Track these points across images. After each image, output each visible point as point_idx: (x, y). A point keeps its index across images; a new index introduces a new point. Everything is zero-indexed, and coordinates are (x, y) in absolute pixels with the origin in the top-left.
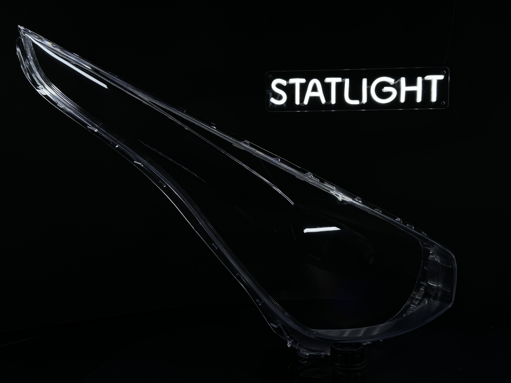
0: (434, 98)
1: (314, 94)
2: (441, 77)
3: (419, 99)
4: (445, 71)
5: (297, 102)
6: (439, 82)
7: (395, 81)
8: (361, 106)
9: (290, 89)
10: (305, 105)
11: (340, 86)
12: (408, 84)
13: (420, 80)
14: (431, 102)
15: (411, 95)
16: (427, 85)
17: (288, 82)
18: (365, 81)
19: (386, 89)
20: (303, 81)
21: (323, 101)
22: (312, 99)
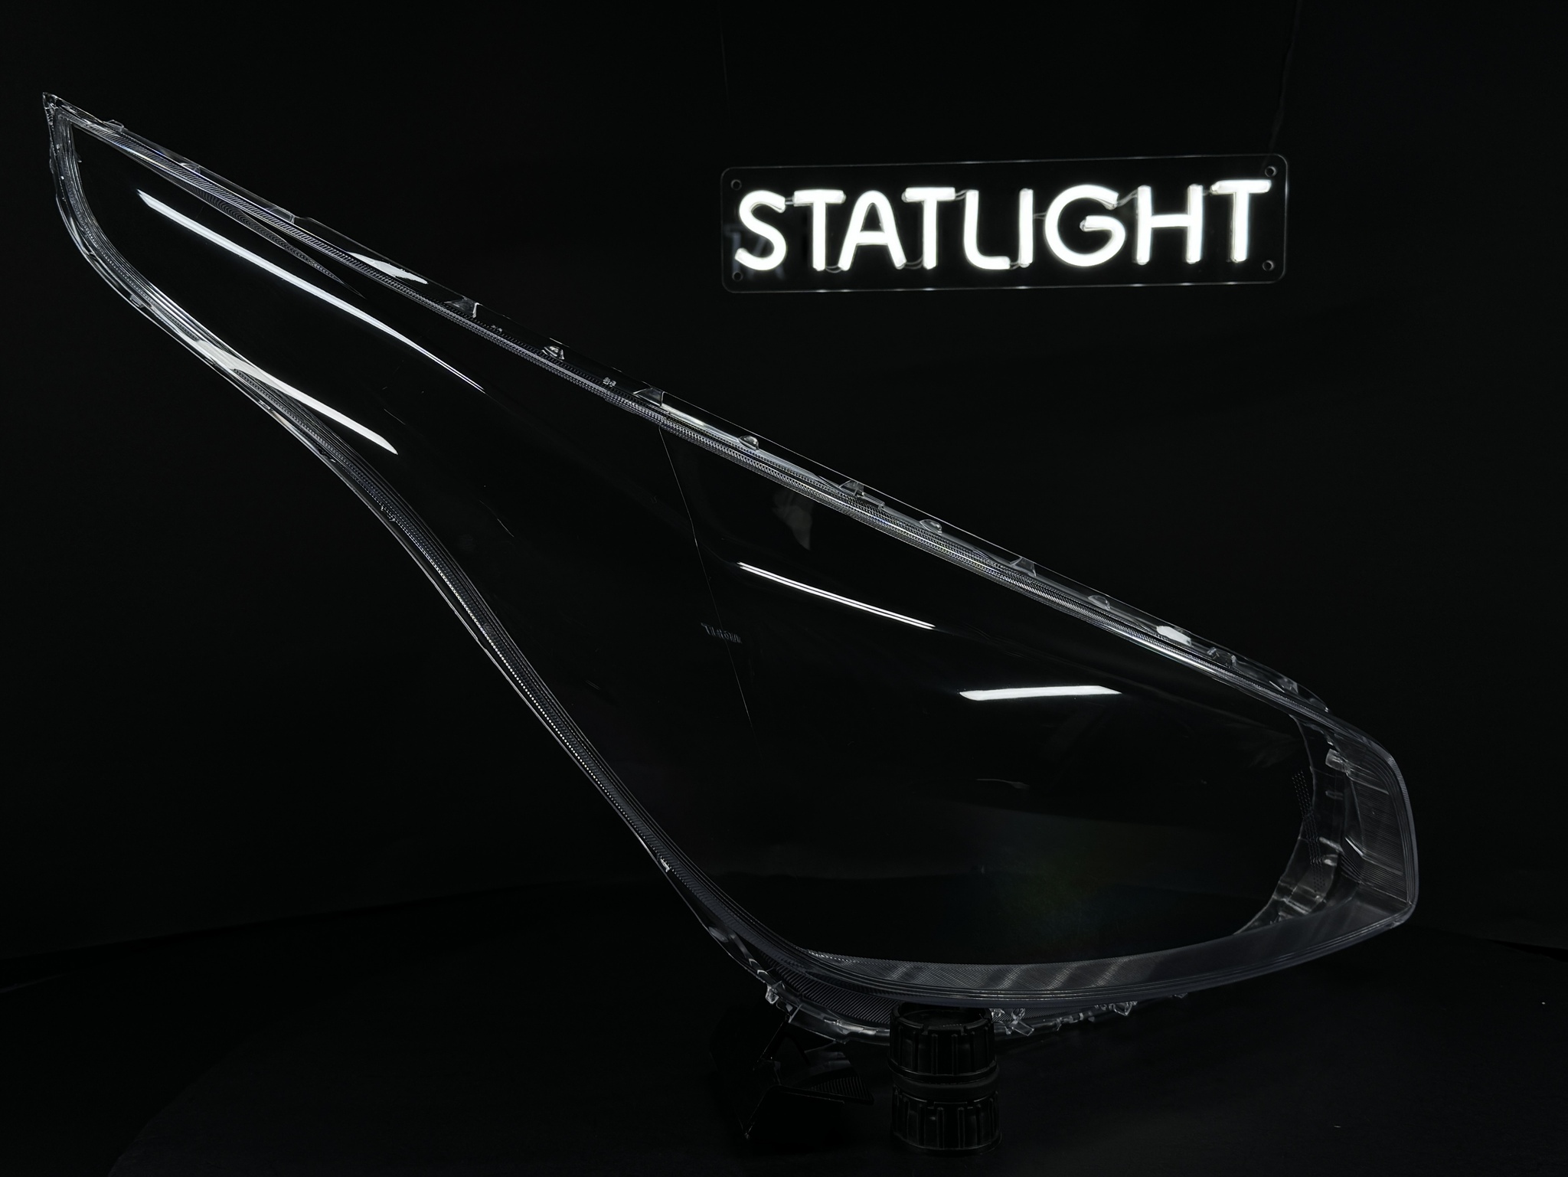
0: (1240, 251)
1: (872, 238)
2: (1263, 186)
3: (1194, 253)
4: (1273, 168)
5: (819, 262)
6: (1256, 200)
7: (1120, 198)
8: (1016, 274)
9: (795, 224)
10: (843, 272)
11: (951, 215)
12: (1162, 205)
13: (1196, 194)
14: (1234, 262)
15: (1169, 242)
16: (1218, 211)
17: (791, 201)
18: (1027, 198)
19: (1092, 223)
20: (837, 196)
21: (899, 259)
22: (864, 253)
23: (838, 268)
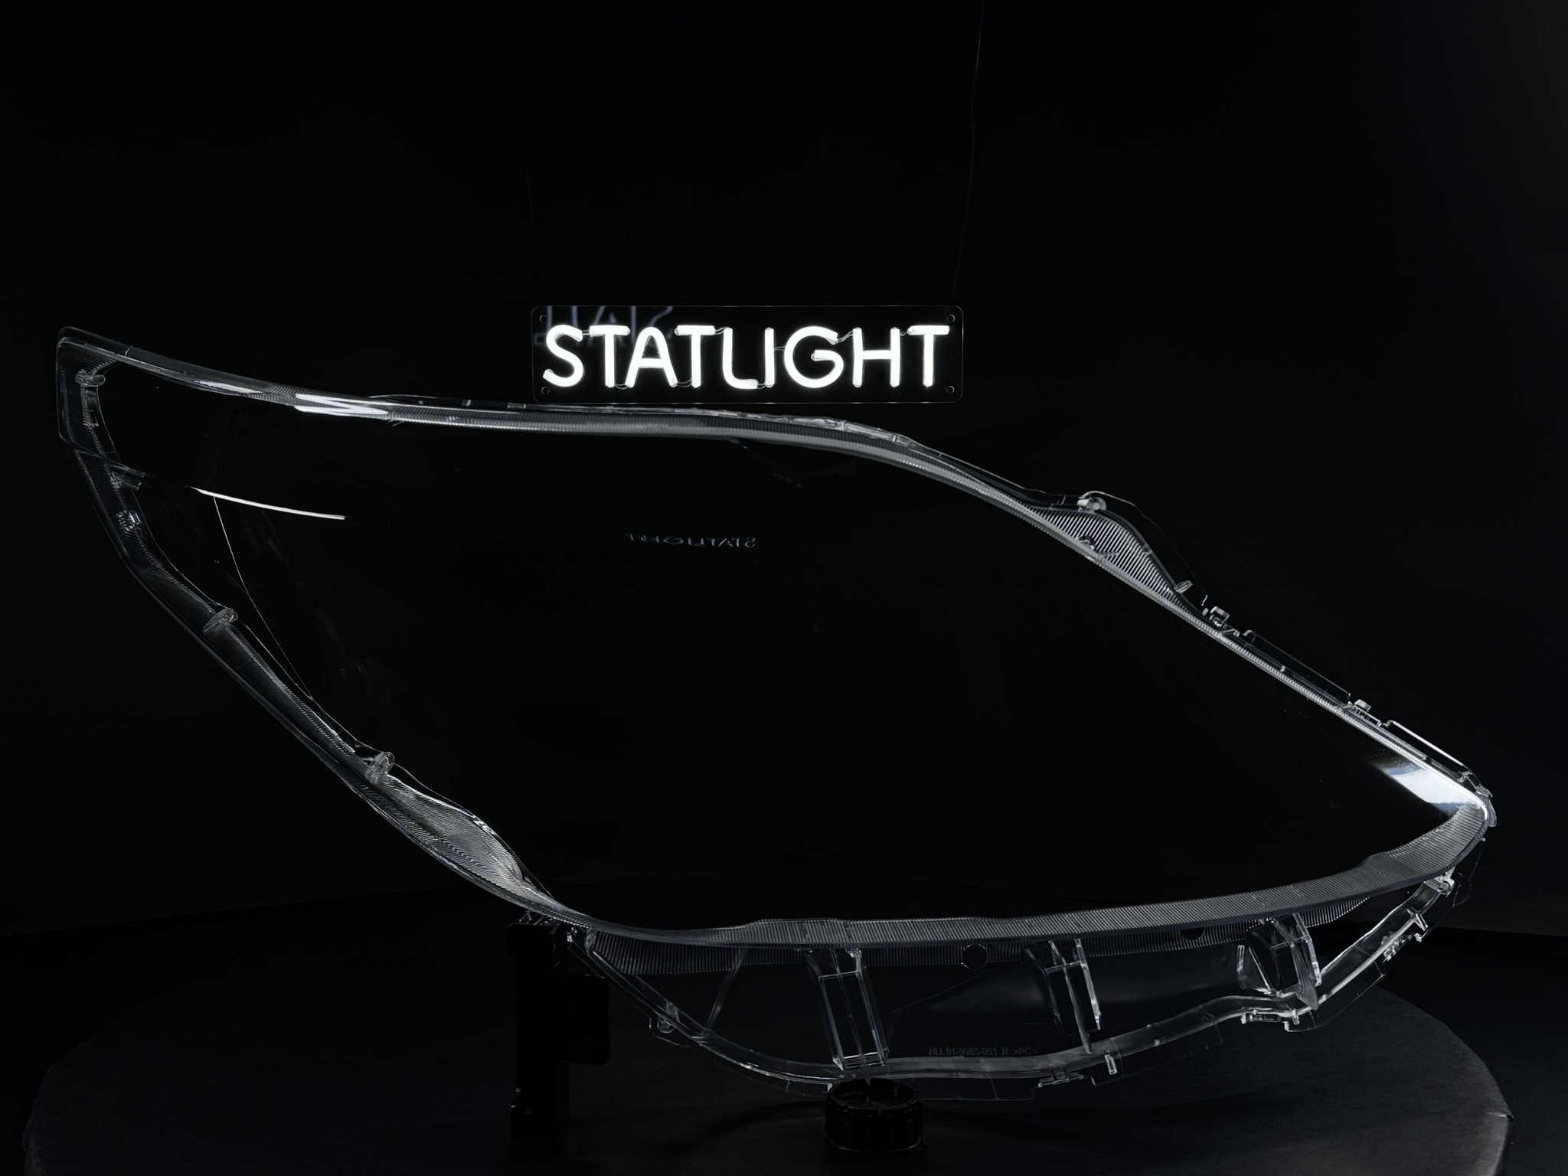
0: (928, 380)
1: (651, 363)
2: (944, 330)
3: (895, 380)
4: (952, 317)
5: (610, 381)
6: (939, 340)
7: (839, 337)
8: (762, 393)
9: (591, 351)
10: (629, 388)
11: (712, 347)
12: (869, 345)
13: (895, 334)
14: (924, 387)
15: (877, 371)
16: (912, 349)
17: (587, 332)
18: (769, 335)
19: (819, 355)
20: (623, 330)
21: (672, 379)
22: (645, 375)
23: (625, 386)
